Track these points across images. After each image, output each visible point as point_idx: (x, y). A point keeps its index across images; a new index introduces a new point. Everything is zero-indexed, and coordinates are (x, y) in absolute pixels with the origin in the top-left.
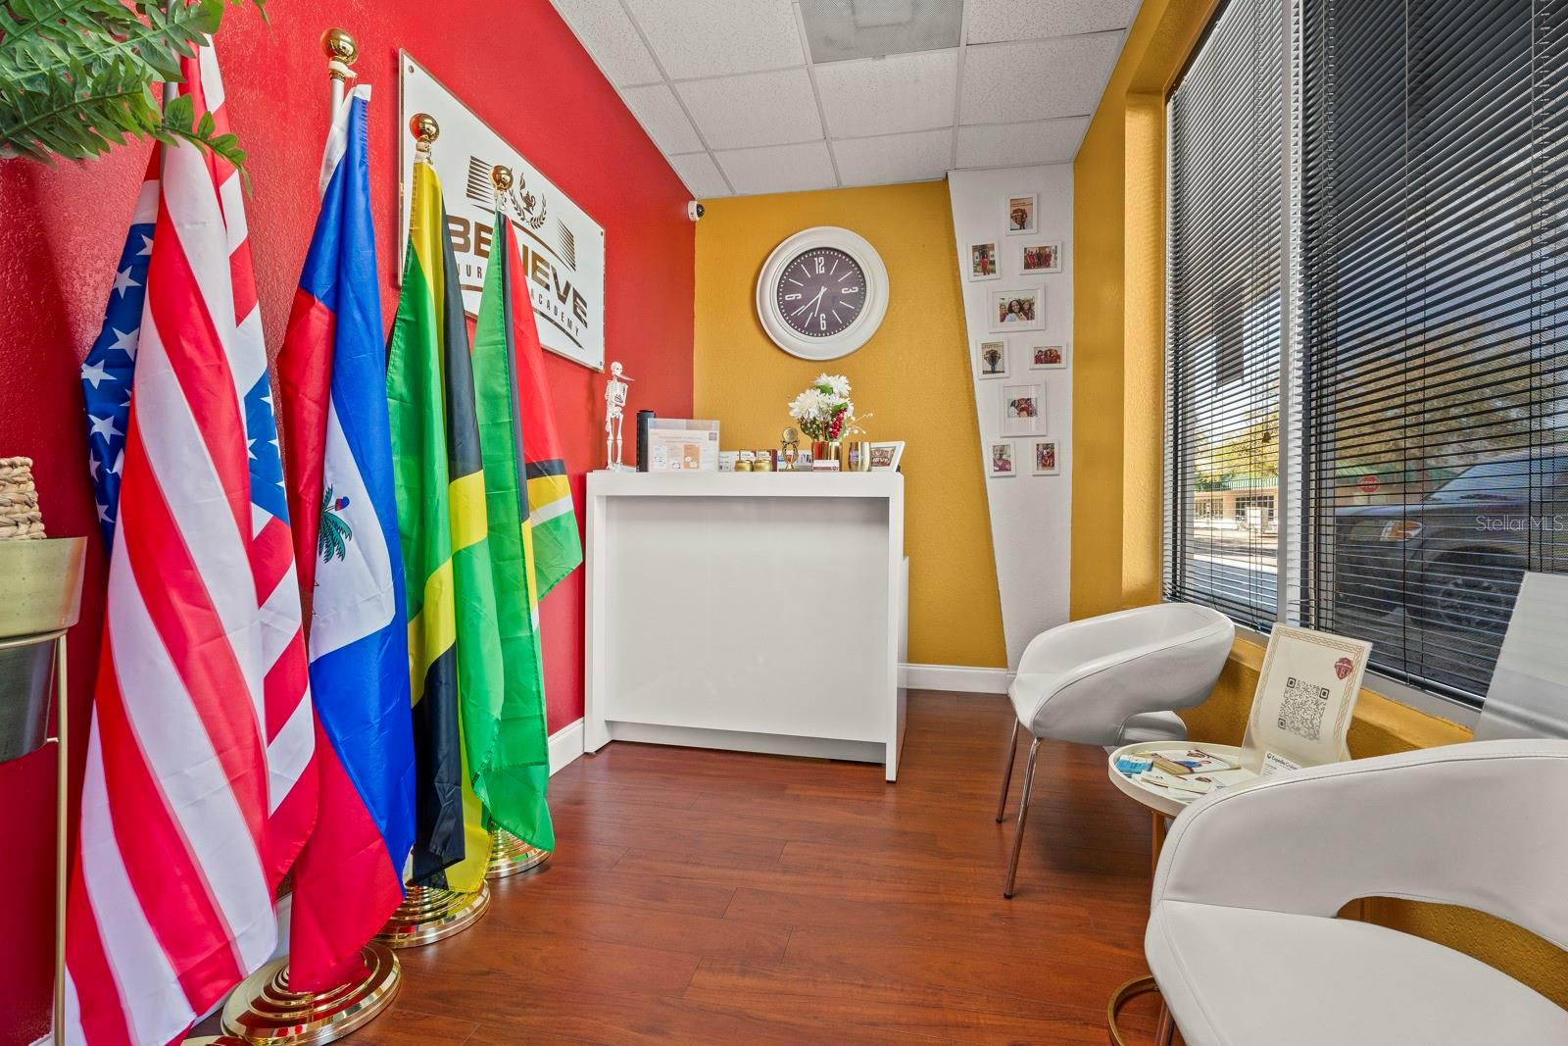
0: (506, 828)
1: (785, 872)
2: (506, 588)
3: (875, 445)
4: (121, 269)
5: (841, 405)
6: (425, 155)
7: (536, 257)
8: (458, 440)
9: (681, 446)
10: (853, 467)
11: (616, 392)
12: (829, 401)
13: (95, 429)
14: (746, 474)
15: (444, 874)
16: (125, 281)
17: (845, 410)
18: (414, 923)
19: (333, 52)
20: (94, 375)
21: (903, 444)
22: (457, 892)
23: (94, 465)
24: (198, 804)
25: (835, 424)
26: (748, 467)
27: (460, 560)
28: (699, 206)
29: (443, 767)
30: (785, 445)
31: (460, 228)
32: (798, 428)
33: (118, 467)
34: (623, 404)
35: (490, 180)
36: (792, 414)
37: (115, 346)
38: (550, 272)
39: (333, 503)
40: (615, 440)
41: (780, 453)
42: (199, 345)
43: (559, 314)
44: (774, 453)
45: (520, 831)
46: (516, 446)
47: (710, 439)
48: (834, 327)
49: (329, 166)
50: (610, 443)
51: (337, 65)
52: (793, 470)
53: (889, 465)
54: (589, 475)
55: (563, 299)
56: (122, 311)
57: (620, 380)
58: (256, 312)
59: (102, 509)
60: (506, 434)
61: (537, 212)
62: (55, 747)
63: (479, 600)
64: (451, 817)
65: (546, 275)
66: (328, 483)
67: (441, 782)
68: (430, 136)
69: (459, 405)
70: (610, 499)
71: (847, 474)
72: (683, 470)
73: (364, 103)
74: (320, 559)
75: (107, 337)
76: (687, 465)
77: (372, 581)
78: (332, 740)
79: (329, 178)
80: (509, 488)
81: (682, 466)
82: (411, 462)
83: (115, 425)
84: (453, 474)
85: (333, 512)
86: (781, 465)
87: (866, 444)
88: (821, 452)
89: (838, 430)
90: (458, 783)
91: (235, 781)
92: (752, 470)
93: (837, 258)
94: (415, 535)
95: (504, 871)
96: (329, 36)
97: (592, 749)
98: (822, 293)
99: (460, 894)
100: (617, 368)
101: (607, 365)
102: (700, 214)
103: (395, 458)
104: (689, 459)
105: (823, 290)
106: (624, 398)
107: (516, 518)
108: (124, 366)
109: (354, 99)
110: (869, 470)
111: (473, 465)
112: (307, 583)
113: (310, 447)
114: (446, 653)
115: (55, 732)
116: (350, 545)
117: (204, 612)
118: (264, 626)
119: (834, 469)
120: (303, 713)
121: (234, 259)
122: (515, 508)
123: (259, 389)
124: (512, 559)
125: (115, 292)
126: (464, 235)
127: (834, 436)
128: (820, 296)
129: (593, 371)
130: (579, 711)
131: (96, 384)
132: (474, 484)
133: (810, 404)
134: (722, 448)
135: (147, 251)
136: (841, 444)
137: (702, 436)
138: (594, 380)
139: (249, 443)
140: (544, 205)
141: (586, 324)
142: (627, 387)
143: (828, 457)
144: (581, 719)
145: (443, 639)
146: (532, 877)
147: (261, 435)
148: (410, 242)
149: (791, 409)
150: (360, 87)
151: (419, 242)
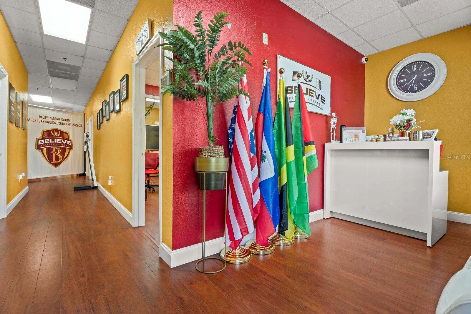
0: (299, 228)
1: (376, 258)
2: (299, 172)
3: (425, 131)
4: (233, 114)
5: (410, 119)
6: (281, 77)
7: (310, 90)
8: (288, 138)
9: (353, 135)
10: (415, 139)
11: (334, 121)
12: (405, 118)
13: (230, 140)
14: (375, 143)
15: (284, 232)
16: (234, 116)
17: (412, 120)
18: (278, 240)
19: (264, 64)
20: (230, 131)
21: (438, 130)
22: (287, 237)
23: (230, 146)
24: (242, 202)
25: (407, 125)
26: (375, 140)
27: (288, 164)
28: (366, 59)
29: (284, 208)
30: (389, 133)
31: (291, 88)
32: (394, 127)
33: (233, 147)
34: (336, 124)
35: (297, 76)
36: (390, 123)
37: (232, 127)
38: (314, 93)
39: (263, 152)
40: (333, 134)
41: (387, 135)
42: (243, 125)
43: (317, 103)
44: (385, 136)
45: (302, 228)
46: (302, 139)
47: (363, 132)
48: (420, 89)
49: (263, 87)
50: (332, 135)
51: (265, 67)
52: (392, 140)
53: (430, 138)
54: (325, 144)
55: (318, 98)
56: (233, 121)
57: (335, 118)
58: (251, 118)
59: (230, 153)
60: (300, 135)
61: (310, 79)
62: (225, 189)
63: (292, 174)
64: (285, 219)
65: (313, 93)
66: (263, 148)
67: (283, 211)
68: (283, 72)
69: (288, 130)
70: (332, 150)
71: (412, 142)
72: (354, 142)
73: (269, 72)
74: (261, 163)
75: (231, 125)
76: (355, 140)
77: (270, 167)
78: (263, 197)
79: (263, 89)
80: (300, 148)
81: (353, 141)
82: (279, 143)
83: (232, 140)
84: (287, 146)
85: (263, 154)
86: (388, 139)
87: (421, 132)
88: (402, 135)
89: (409, 127)
90: (287, 213)
91: (248, 200)
92: (377, 141)
93: (422, 64)
94: (279, 159)
95: (299, 237)
96: (263, 61)
97: (326, 218)
98: (415, 77)
99: (288, 238)
100: (334, 114)
101: (331, 114)
102: (366, 61)
103: (275, 143)
104: (355, 138)
105: (416, 76)
106: (336, 122)
107: (302, 155)
108: (233, 129)
109: (268, 72)
110: (422, 140)
111: (291, 143)
112: (259, 167)
113: (260, 141)
114: (285, 184)
115: (226, 187)
116: (266, 160)
117: (244, 171)
118: (252, 174)
119: (407, 140)
120: (258, 191)
121: (248, 109)
122: (302, 153)
123: (252, 132)
124: (301, 165)
125: (232, 118)
126: (291, 90)
127: (407, 129)
128: (414, 78)
129: (327, 116)
130: (322, 207)
131: (230, 133)
132: (291, 148)
133: (398, 119)
134: (367, 135)
135: (236, 110)
136: (411, 131)
137: (360, 132)
138: (327, 118)
139: (250, 141)
140: (312, 76)
141: (325, 104)
142: (337, 119)
143: (405, 136)
144: (323, 209)
145: (284, 181)
146: (305, 240)
147: (252, 140)
148: (278, 96)
149: (391, 121)
150: (269, 69)
151: (280, 96)
